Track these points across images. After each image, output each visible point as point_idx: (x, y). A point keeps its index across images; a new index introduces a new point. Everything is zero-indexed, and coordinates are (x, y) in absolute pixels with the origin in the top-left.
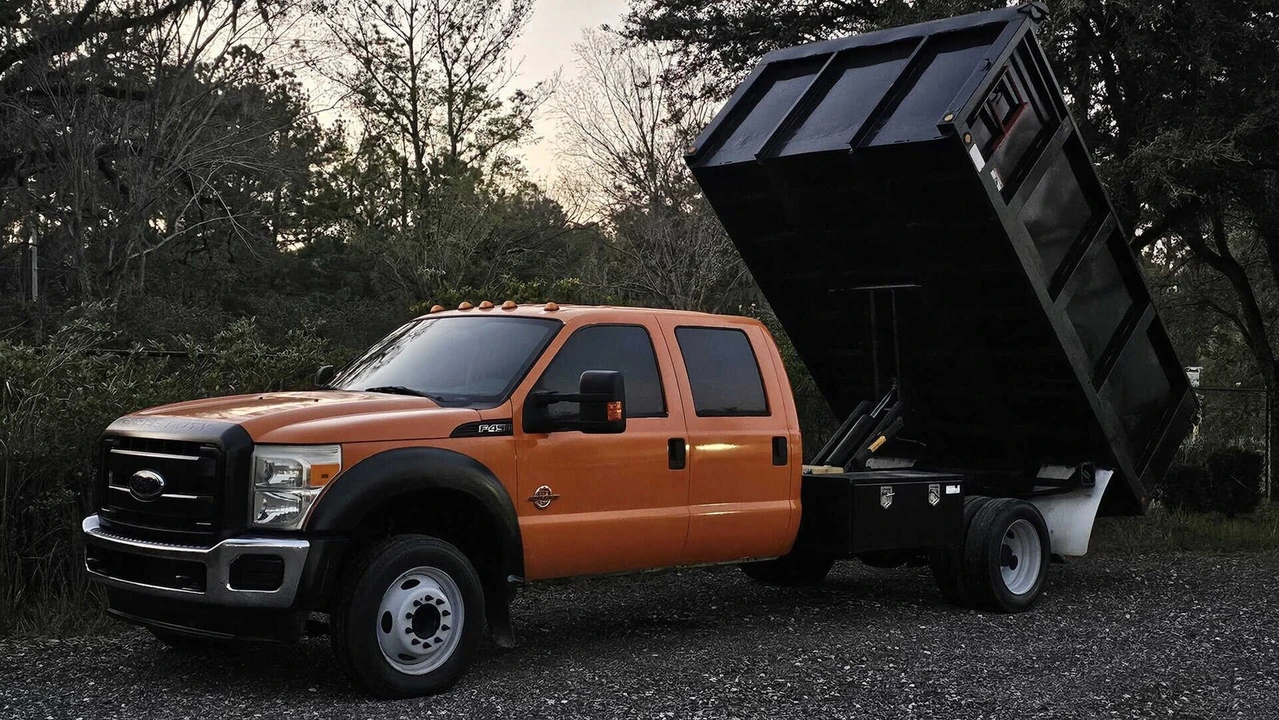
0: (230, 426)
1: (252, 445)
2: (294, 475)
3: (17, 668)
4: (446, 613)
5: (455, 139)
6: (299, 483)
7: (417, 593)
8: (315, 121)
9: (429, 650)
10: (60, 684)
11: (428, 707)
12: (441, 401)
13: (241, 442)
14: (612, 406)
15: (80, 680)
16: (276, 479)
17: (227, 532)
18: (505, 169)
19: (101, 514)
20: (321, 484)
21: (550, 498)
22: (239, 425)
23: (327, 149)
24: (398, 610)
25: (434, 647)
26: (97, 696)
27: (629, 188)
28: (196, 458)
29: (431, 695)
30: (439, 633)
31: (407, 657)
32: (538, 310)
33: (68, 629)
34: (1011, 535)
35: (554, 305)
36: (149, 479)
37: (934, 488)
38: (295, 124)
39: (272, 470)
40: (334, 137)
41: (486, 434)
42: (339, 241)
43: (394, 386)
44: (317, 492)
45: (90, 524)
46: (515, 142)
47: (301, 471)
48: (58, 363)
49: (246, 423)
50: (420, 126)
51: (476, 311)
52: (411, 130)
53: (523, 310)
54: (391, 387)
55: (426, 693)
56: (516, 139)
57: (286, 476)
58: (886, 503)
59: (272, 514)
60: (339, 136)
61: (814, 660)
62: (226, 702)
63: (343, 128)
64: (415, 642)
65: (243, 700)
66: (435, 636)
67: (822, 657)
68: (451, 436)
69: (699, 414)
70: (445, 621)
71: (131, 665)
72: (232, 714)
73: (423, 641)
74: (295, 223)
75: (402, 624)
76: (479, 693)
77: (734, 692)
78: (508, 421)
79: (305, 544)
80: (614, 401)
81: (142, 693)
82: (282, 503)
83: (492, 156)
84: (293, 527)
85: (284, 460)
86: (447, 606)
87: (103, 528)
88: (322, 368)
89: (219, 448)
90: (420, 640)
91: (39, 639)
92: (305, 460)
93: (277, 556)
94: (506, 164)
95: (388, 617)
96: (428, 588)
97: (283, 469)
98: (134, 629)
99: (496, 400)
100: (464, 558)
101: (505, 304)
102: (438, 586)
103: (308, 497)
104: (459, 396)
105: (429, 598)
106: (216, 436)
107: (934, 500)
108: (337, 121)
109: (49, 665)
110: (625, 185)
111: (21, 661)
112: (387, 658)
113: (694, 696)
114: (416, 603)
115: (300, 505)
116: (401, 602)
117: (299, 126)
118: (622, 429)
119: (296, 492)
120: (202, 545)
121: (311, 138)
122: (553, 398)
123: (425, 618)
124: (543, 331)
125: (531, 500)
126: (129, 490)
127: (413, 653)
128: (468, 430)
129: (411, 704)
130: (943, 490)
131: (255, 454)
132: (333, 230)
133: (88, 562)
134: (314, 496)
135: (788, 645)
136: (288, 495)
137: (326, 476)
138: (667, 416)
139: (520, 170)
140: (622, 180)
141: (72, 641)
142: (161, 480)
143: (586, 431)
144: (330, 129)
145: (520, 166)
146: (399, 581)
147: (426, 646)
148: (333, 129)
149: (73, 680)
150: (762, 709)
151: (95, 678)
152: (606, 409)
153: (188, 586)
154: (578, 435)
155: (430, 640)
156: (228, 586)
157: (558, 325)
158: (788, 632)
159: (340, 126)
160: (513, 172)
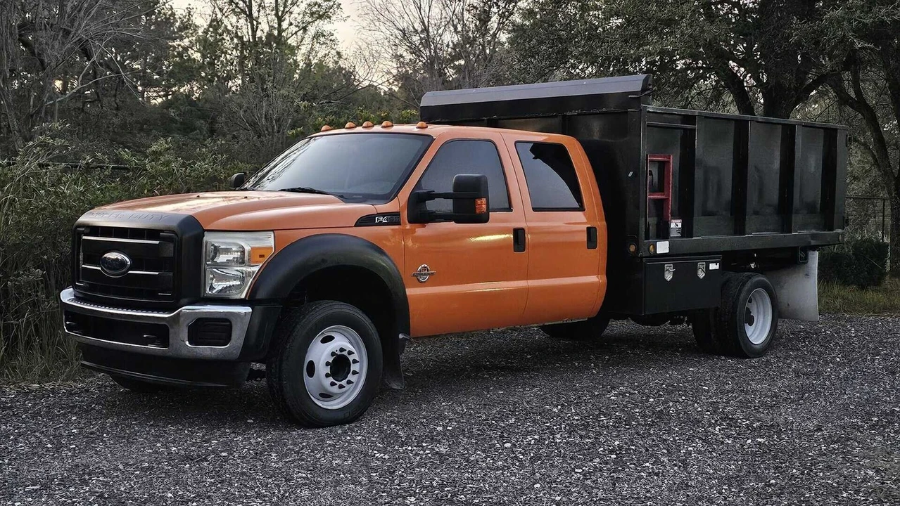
0: (185, 217)
1: (203, 232)
2: (238, 255)
3: (11, 407)
4: (355, 361)
5: (280, 20)
6: (241, 261)
7: (333, 346)
8: (172, 8)
9: (343, 390)
10: (49, 419)
11: (345, 433)
12: (344, 198)
13: (193, 230)
14: (479, 202)
15: (64, 415)
16: (222, 259)
17: (185, 300)
18: (322, 39)
19: (75, 287)
20: (260, 262)
21: (429, 274)
22: (192, 216)
23: (180, 29)
24: (320, 359)
25: (347, 387)
26: (82, 428)
27: (408, 57)
28: (157, 242)
29: (345, 424)
30: (350, 377)
31: (326, 396)
32: (412, 128)
33: (45, 376)
34: (750, 301)
35: (424, 124)
36: (117, 259)
37: (701, 265)
38: (156, 11)
39: (217, 251)
40: (185, 20)
41: (381, 224)
42: (189, 97)
43: (302, 187)
44: (256, 269)
45: (67, 295)
46: (328, 20)
47: (243, 252)
48: (23, 172)
49: (196, 214)
50: (255, 9)
51: (359, 129)
52: (248, 13)
53: (397, 128)
54: (299, 188)
55: (341, 422)
56: (330, 17)
57: (230, 257)
58: (669, 277)
59: (219, 286)
60: (189, 20)
61: (624, 395)
62: (186, 432)
63: (192, 13)
64: (333, 384)
65: (198, 429)
66: (347, 380)
67: (629, 393)
68: (356, 226)
69: (535, 210)
70: (354, 367)
71: (100, 404)
72: (194, 441)
73: (338, 383)
74: (156, 84)
75: (322, 370)
76: (380, 422)
77: (577, 420)
78: (397, 214)
79: (249, 310)
80: (480, 198)
81: (117, 425)
82: (226, 278)
83: (312, 30)
84: (237, 297)
85: (229, 244)
86: (355, 356)
87: (77, 299)
88: (236, 175)
89: (176, 235)
90: (336, 382)
91: (23, 384)
92: (247, 243)
93: (226, 319)
94: (324, 36)
95: (311, 364)
96: (341, 342)
97: (227, 251)
98: (94, 376)
99: (387, 198)
100: (367, 318)
101: (384, 124)
102: (347, 340)
103: (250, 272)
104: (356, 194)
105: (342, 350)
106: (174, 224)
107: (701, 275)
108: (187, 8)
109: (35, 404)
110: (405, 54)
111: (12, 400)
112: (312, 397)
113: (547, 423)
114: (333, 354)
115: (243, 279)
116: (320, 353)
117: (160, 12)
118: (486, 220)
119: (238, 268)
120: (164, 311)
121: (169, 20)
122: (431, 196)
123: (340, 365)
124: (418, 144)
125: (414, 275)
126: (100, 268)
127: (330, 392)
128: (367, 221)
129: (331, 431)
130: (708, 267)
131: (205, 239)
132: (185, 89)
133: (67, 325)
134: (253, 272)
135: (599, 384)
136: (232, 271)
137: (262, 256)
138: (512, 211)
139: (333, 41)
140: (402, 50)
141: (48, 386)
142: (128, 260)
143: (457, 222)
144: (182, 14)
145: (332, 38)
146: (319, 338)
147: (341, 387)
148: (184, 14)
149: (59, 416)
150: (605, 433)
151: (76, 413)
152: (474, 203)
153: (152, 343)
154: (452, 225)
155: (344, 383)
156: (187, 343)
157: (429, 139)
158: (593, 374)
159: (189, 12)
160: (328, 42)
